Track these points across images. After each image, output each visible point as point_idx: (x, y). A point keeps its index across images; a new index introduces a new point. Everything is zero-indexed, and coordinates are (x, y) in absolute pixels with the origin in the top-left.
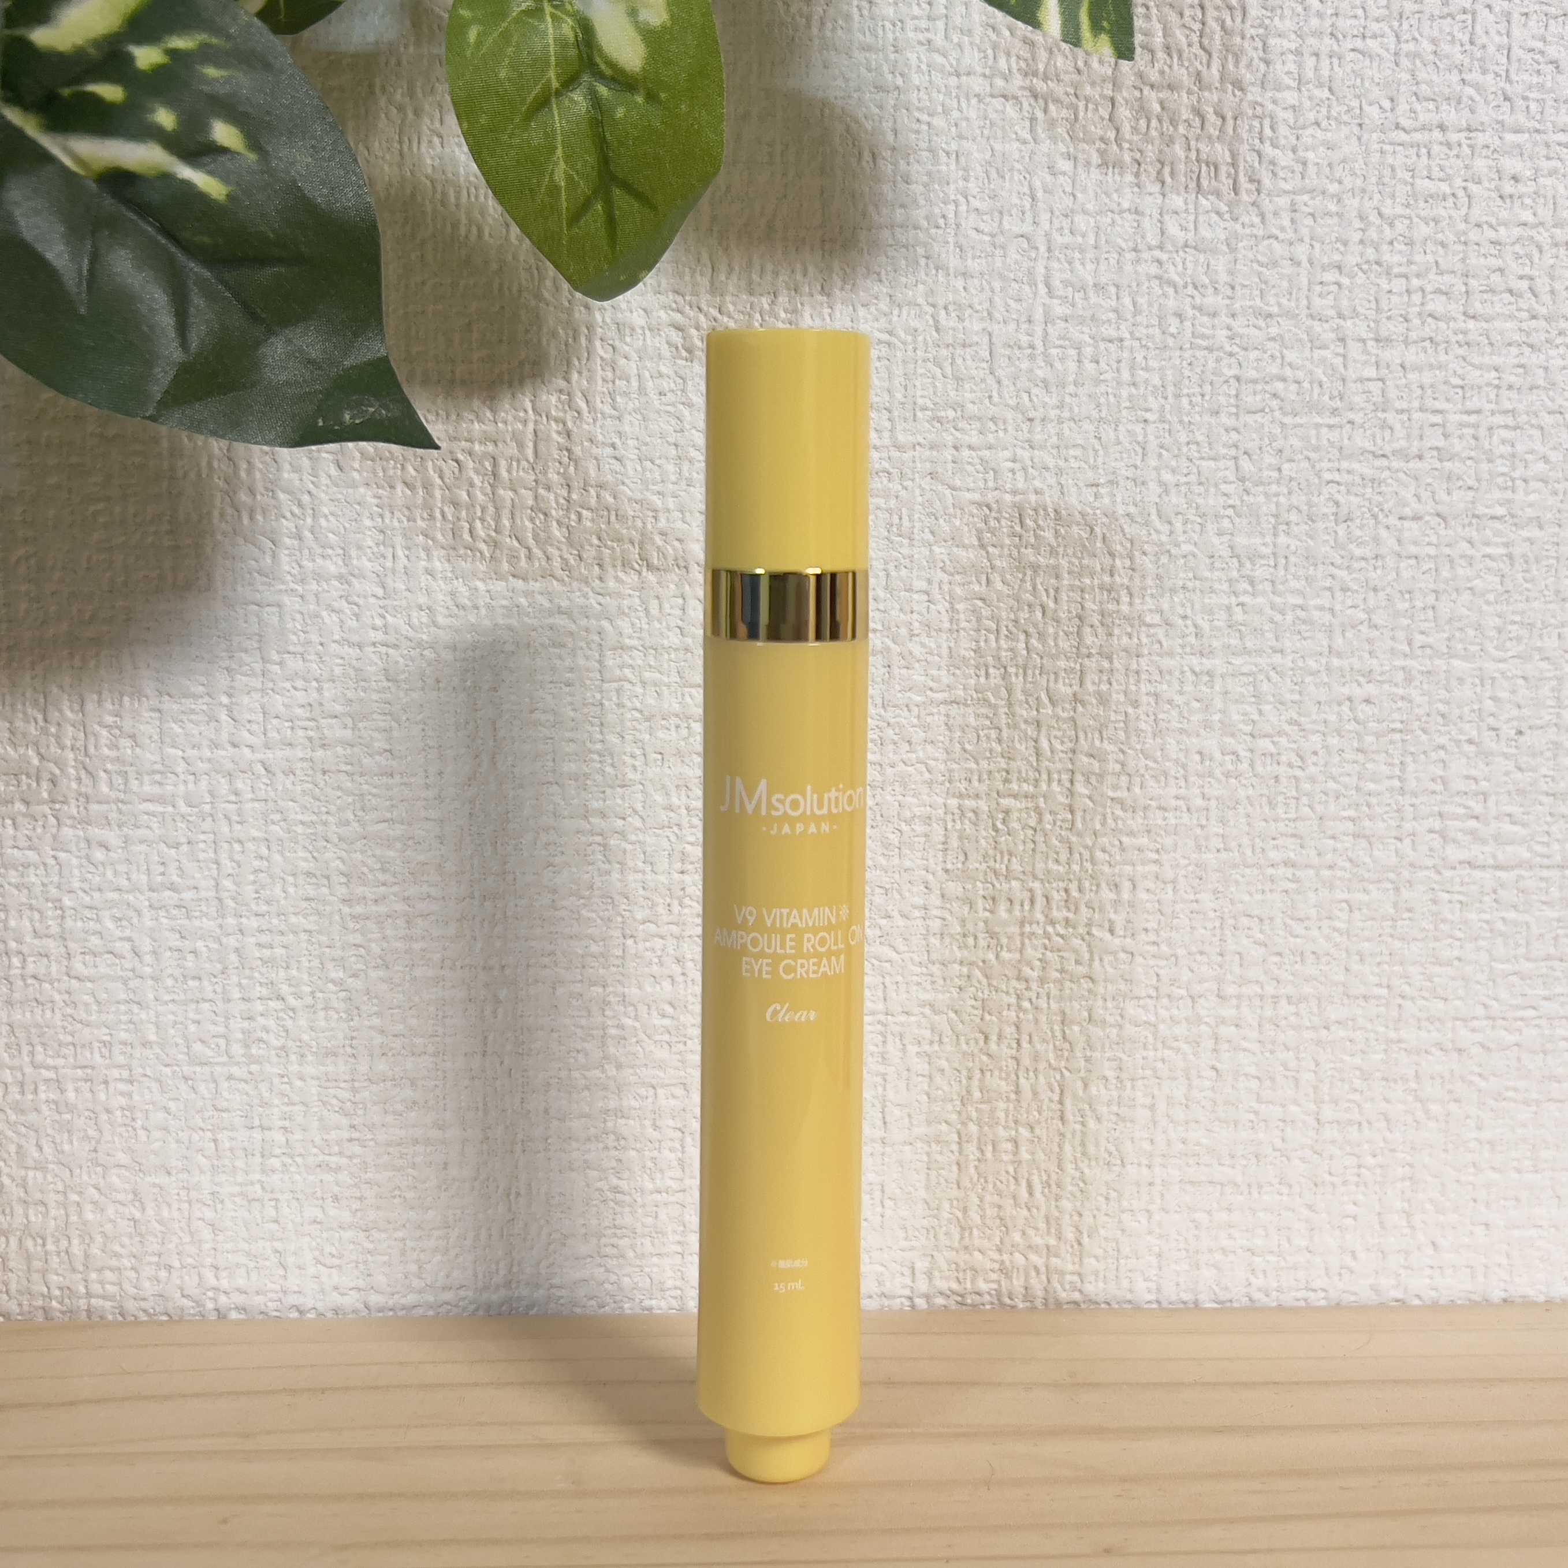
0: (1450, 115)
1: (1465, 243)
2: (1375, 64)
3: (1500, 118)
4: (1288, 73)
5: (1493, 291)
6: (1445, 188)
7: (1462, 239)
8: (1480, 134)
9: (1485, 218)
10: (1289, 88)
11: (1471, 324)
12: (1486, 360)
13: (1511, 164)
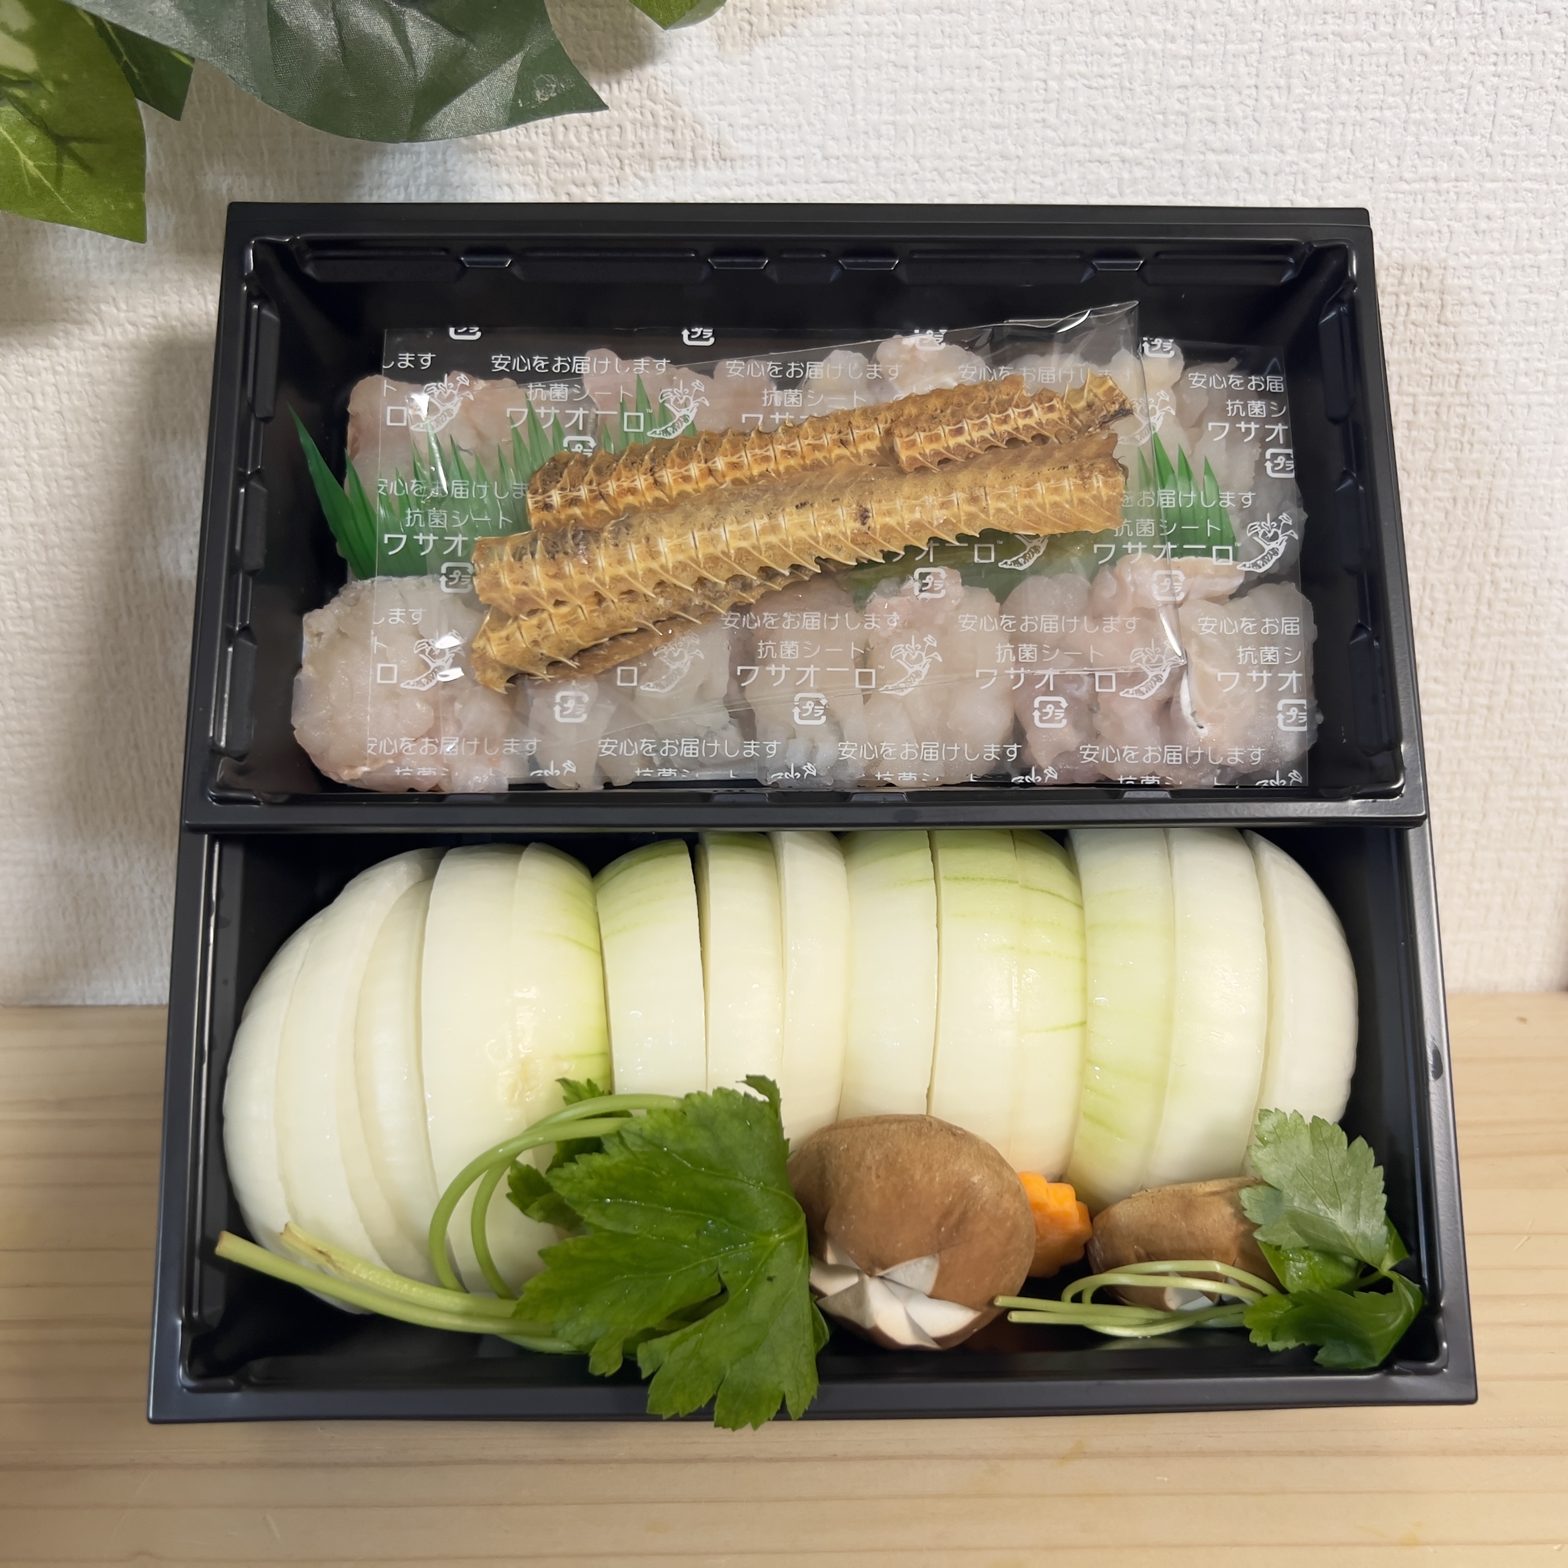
0: (1442, 168)
1: (1445, 268)
2: (1388, 130)
3: (1482, 170)
4: (1320, 138)
5: (1462, 304)
6: (1433, 225)
7: (1443, 265)
8: (1465, 184)
9: (1462, 248)
10: (1319, 150)
11: (1443, 328)
12: (1451, 356)
13: (1486, 206)
